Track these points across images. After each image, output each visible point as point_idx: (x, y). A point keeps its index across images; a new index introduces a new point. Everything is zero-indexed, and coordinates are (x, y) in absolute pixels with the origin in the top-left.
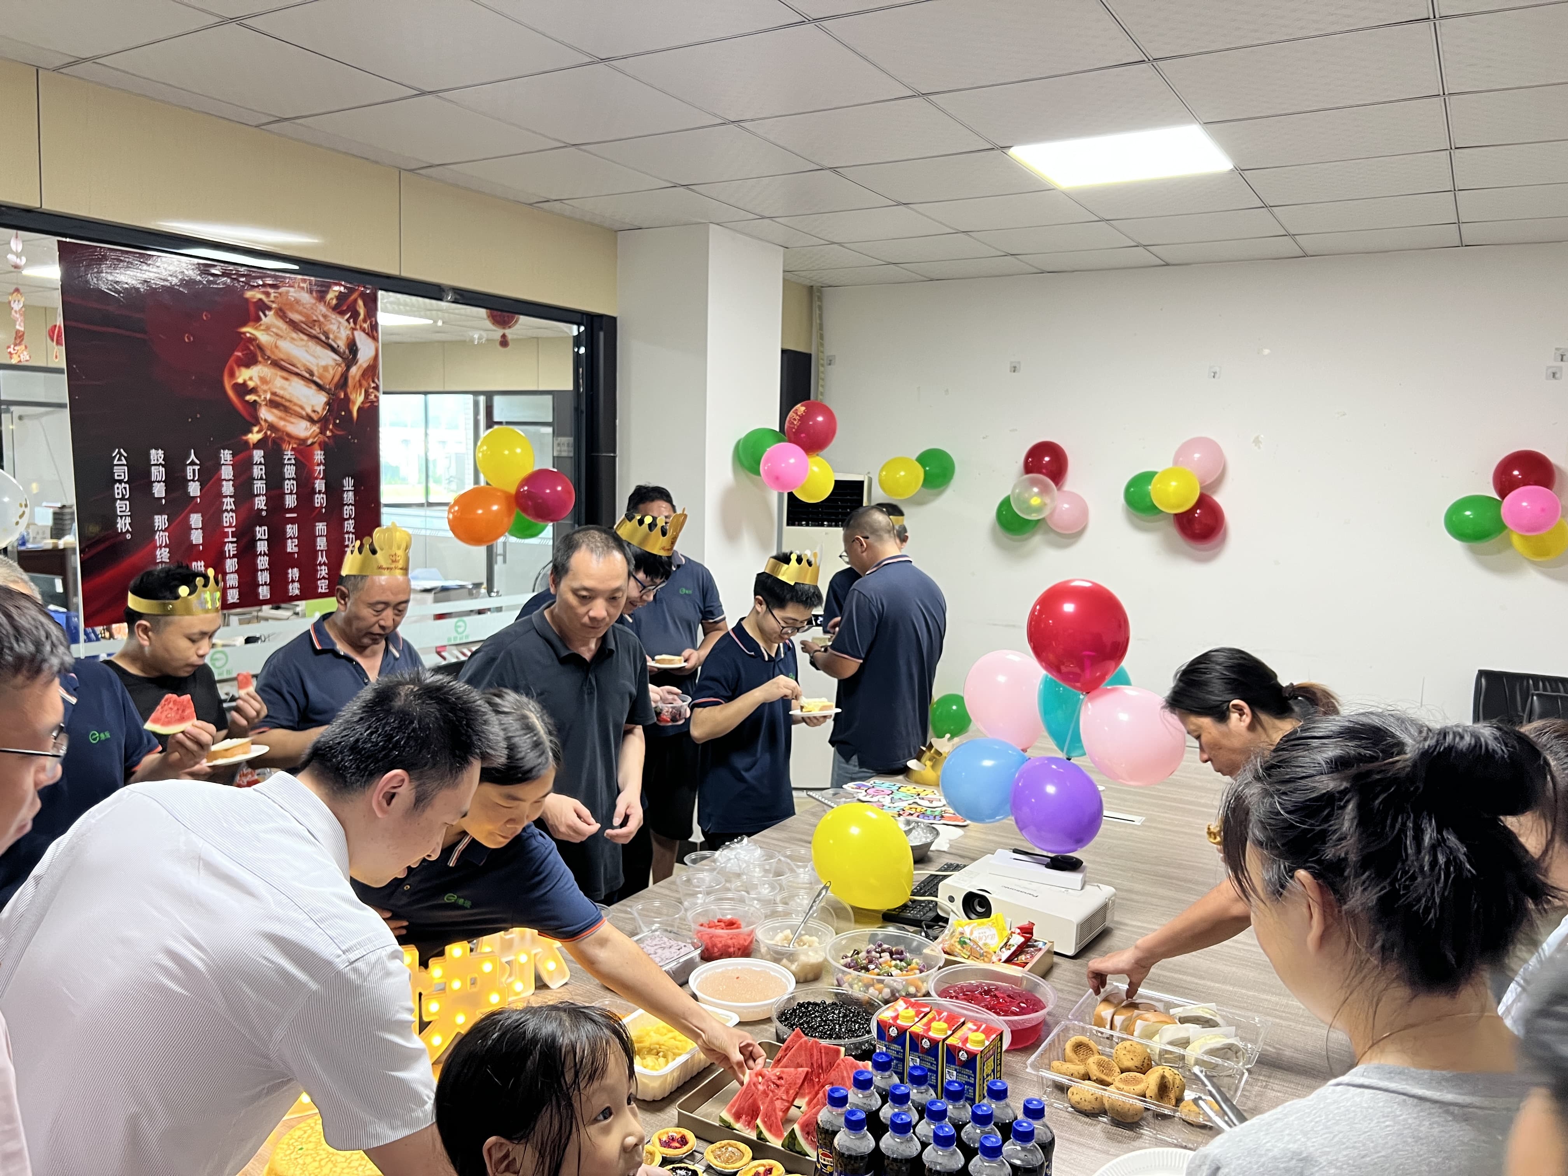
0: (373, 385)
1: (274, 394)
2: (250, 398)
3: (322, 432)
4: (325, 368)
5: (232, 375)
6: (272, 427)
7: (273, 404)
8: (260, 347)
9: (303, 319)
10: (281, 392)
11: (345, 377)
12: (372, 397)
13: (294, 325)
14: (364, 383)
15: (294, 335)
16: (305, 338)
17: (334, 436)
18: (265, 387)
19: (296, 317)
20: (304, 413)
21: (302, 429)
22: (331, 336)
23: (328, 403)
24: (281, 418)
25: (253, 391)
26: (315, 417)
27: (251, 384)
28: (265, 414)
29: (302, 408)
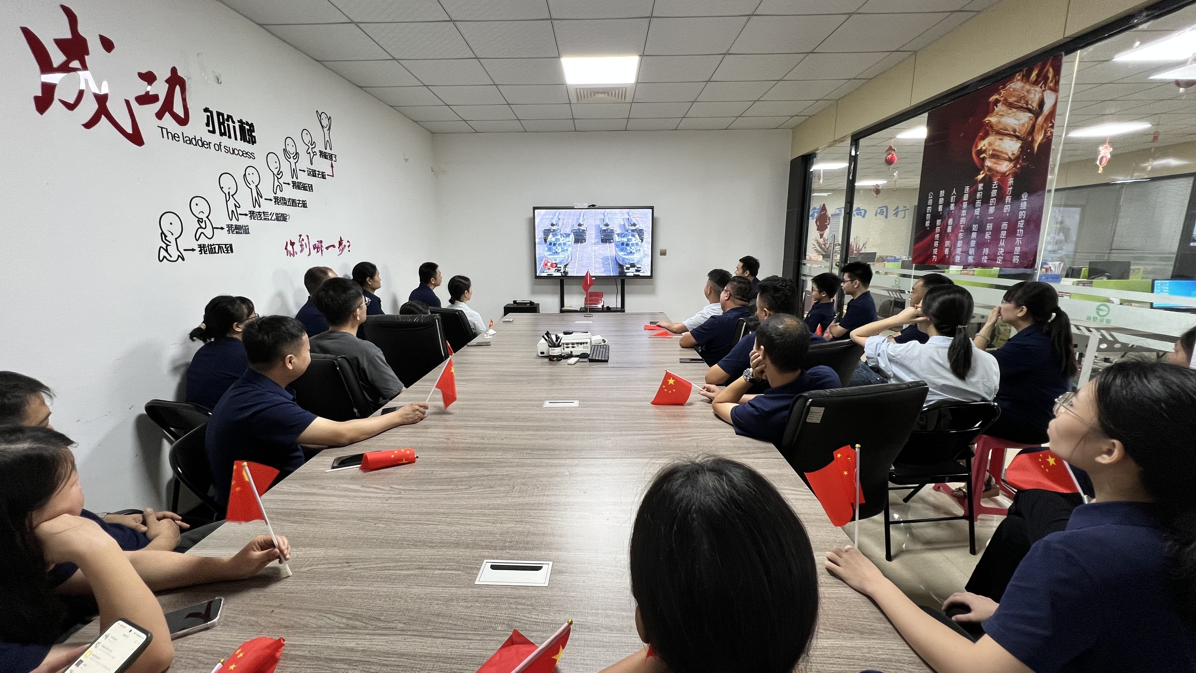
0: (1050, 125)
1: (994, 150)
2: (982, 156)
3: (1015, 166)
4: (1023, 125)
5: (976, 146)
6: (990, 169)
7: (993, 156)
8: (992, 127)
9: (1015, 99)
10: (997, 148)
11: (1033, 126)
12: (1049, 134)
13: (1010, 106)
14: (1045, 126)
15: (1010, 111)
16: (1015, 110)
17: (1022, 167)
18: (990, 148)
19: (1011, 100)
20: (1007, 157)
21: (1004, 167)
22: (1030, 102)
23: (1021, 147)
24: (995, 163)
25: (984, 152)
26: (1012, 157)
27: (984, 148)
28: (988, 163)
29: (1007, 154)
